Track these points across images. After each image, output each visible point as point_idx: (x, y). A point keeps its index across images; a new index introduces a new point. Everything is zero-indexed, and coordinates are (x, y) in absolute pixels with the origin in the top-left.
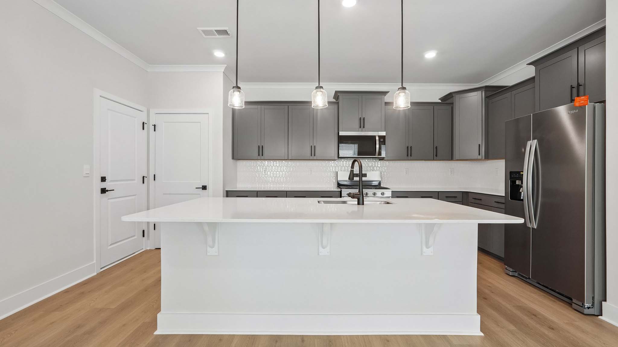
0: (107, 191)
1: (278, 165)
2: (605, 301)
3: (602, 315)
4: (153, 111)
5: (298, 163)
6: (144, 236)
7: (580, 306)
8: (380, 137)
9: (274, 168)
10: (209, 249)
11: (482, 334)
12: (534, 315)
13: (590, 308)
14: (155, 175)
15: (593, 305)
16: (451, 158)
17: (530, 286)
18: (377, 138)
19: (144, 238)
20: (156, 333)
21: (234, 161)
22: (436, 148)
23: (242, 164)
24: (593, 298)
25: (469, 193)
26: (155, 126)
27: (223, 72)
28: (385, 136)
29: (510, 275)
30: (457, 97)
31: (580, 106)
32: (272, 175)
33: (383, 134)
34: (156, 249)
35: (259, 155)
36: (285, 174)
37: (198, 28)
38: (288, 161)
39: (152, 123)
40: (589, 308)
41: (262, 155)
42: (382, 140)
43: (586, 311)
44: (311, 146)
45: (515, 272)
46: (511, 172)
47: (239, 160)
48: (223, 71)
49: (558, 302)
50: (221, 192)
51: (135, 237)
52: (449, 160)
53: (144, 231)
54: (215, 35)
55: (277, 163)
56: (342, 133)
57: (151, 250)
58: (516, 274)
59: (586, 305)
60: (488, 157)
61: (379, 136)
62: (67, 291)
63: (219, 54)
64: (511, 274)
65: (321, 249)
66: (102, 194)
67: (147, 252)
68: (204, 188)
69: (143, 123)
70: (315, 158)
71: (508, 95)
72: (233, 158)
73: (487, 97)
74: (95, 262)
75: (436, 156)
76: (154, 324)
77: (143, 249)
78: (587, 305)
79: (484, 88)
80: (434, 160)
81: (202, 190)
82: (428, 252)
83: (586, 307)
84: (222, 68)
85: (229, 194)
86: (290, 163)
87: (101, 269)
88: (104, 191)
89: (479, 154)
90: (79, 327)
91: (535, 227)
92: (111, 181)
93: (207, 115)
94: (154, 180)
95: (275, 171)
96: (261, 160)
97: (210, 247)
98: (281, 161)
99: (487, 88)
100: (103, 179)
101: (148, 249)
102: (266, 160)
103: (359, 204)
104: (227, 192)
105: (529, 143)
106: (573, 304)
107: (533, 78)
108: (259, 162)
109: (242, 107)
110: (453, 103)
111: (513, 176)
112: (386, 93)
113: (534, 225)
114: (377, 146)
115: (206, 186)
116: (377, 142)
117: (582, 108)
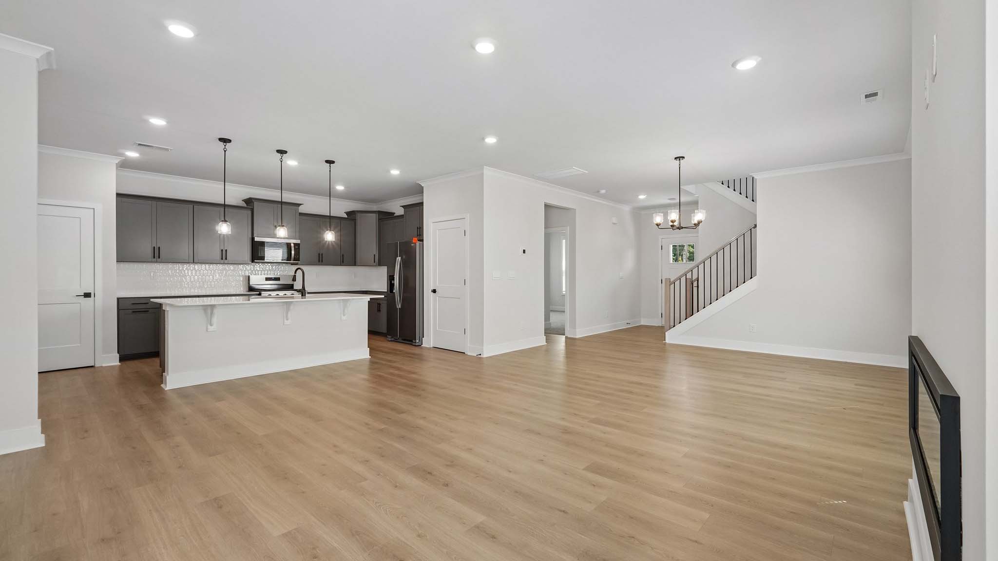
2: (424, 338)
3: (422, 344)
7: (414, 342)
10: (209, 326)
11: (370, 358)
15: (419, 342)
16: (355, 264)
18: (292, 245)
22: (343, 255)
24: (420, 337)
27: (116, 164)
28: (299, 244)
30: (357, 215)
33: (298, 241)
35: (154, 257)
38: (193, 264)
41: (159, 258)
42: (297, 247)
43: (416, 344)
44: (222, 250)
45: (393, 338)
46: (389, 275)
47: (127, 262)
48: (117, 162)
49: (408, 345)
52: (352, 266)
56: (255, 239)
58: (393, 339)
60: (380, 264)
61: (294, 244)
63: (132, 154)
64: (390, 340)
65: (286, 321)
68: (88, 295)
70: (226, 261)
71: (393, 221)
73: (379, 219)
75: (343, 262)
78: (417, 341)
79: (377, 212)
80: (341, 265)
81: (85, 298)
82: (344, 318)
84: (116, 160)
89: (374, 262)
91: (400, 308)
93: (93, 210)
96: (156, 262)
99: (380, 213)
102: (166, 262)
103: (302, 295)
105: (397, 258)
106: (412, 342)
107: (403, 216)
110: (355, 220)
111: (391, 278)
112: (299, 205)
113: (399, 306)
114: (293, 252)
115: (90, 293)
116: (293, 249)
117: (415, 244)
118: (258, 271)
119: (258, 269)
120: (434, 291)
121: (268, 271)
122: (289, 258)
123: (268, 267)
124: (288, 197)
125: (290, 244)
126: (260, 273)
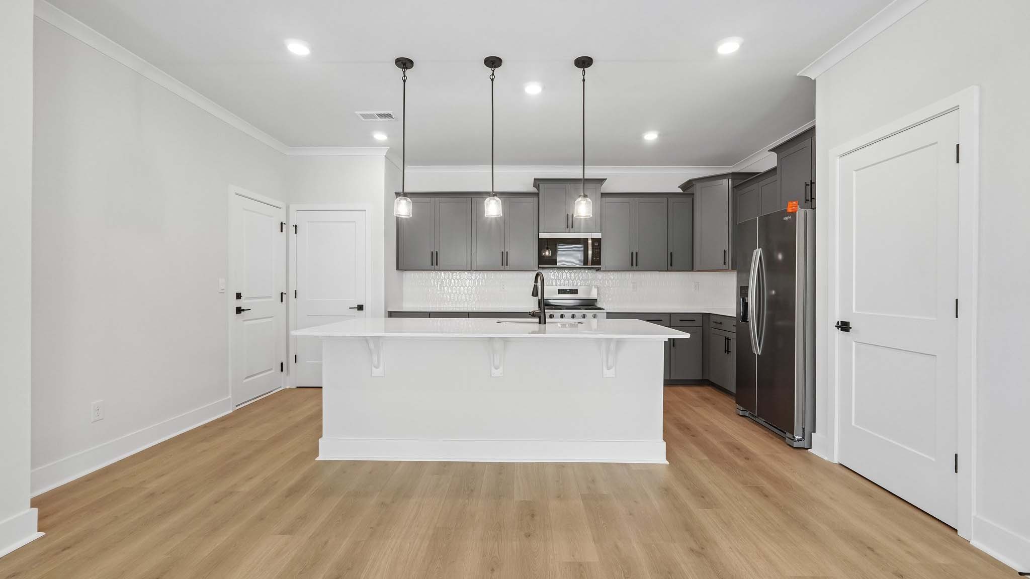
0: (243, 310)
1: (458, 277)
2: (814, 432)
3: (811, 448)
4: (293, 208)
5: (486, 275)
6: (282, 370)
7: (790, 439)
8: (594, 240)
9: (453, 281)
10: (374, 369)
11: (668, 463)
12: (737, 449)
13: (801, 440)
14: (296, 291)
15: (803, 437)
16: (691, 268)
17: (755, 424)
18: (590, 242)
19: (282, 373)
20: (317, 459)
21: (399, 272)
22: (672, 254)
23: (409, 276)
24: (804, 429)
25: (711, 315)
26: (296, 226)
27: (385, 156)
28: (600, 239)
29: (741, 414)
30: (698, 186)
31: (792, 213)
32: (450, 291)
33: (598, 235)
34: (297, 387)
35: (432, 265)
36: (468, 290)
37: (356, 112)
38: (472, 272)
39: (292, 223)
40: (798, 441)
41: (437, 265)
42: (596, 244)
43: (795, 444)
44: (502, 252)
45: (745, 412)
46: (741, 287)
47: (406, 270)
48: (385, 154)
49: (775, 439)
50: (382, 312)
51: (273, 371)
52: (690, 271)
53: (282, 364)
54: (376, 118)
55: (457, 275)
56: (543, 235)
57: (290, 389)
58: (747, 414)
59: (797, 437)
61: (592, 239)
62: (205, 426)
63: (380, 136)
65: (494, 371)
66: (237, 315)
67: (285, 391)
68: (360, 308)
69: (282, 223)
70: (507, 268)
71: (754, 186)
72: (398, 268)
73: (735, 187)
74: (230, 397)
75: (671, 265)
76: (316, 452)
77: (280, 387)
79: (731, 175)
80: (668, 270)
81: (358, 310)
82: (609, 373)
83: (796, 439)
84: (384, 152)
85: (391, 314)
86: (474, 275)
87: (237, 406)
88: (239, 310)
89: (725, 264)
90: (234, 454)
91: (759, 354)
92: (247, 298)
93: (364, 212)
94: (296, 297)
95: (470, 286)
96: (435, 270)
97: (375, 367)
98: (462, 272)
99: (735, 175)
100: (239, 296)
101: (288, 387)
102: (442, 270)
103: (540, 323)
104: (390, 313)
105: (755, 251)
106: (787, 438)
107: (775, 169)
108: (433, 274)
109: (409, 216)
110: (693, 194)
111: (743, 292)
112: (602, 181)
113: (758, 351)
114: (590, 252)
115: (363, 305)
116: (590, 247)
117: (793, 214)
118: (552, 280)
119: (553, 277)
120: (844, 326)
121: (565, 280)
122: (586, 262)
123: (565, 274)
124: (592, 172)
125: (587, 239)
126: (554, 284)
